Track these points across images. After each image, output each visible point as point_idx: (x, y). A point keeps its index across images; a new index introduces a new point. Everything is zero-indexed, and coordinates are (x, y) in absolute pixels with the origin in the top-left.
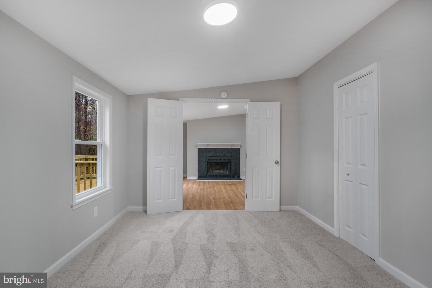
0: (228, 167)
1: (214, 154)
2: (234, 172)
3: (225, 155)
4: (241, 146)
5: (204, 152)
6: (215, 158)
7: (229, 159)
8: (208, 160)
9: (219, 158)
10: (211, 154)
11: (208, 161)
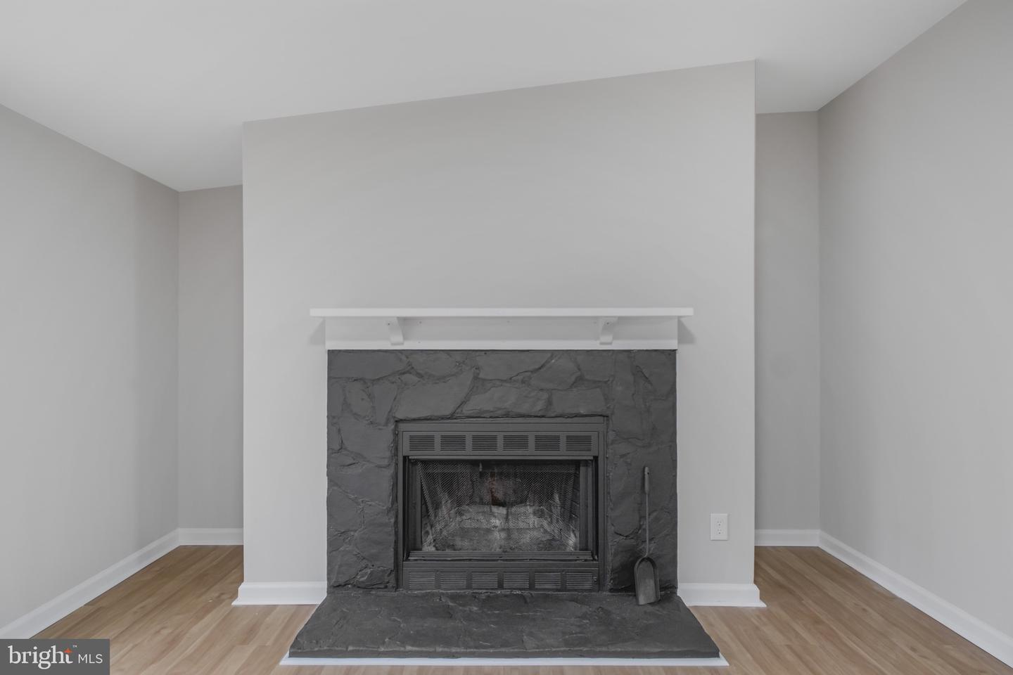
0: (575, 499)
1: (463, 403)
2: (629, 542)
3: (549, 402)
4: (684, 335)
5: (374, 381)
6: (467, 429)
7: (583, 441)
8: (413, 447)
9: (500, 428)
10: (440, 400)
11: (416, 455)
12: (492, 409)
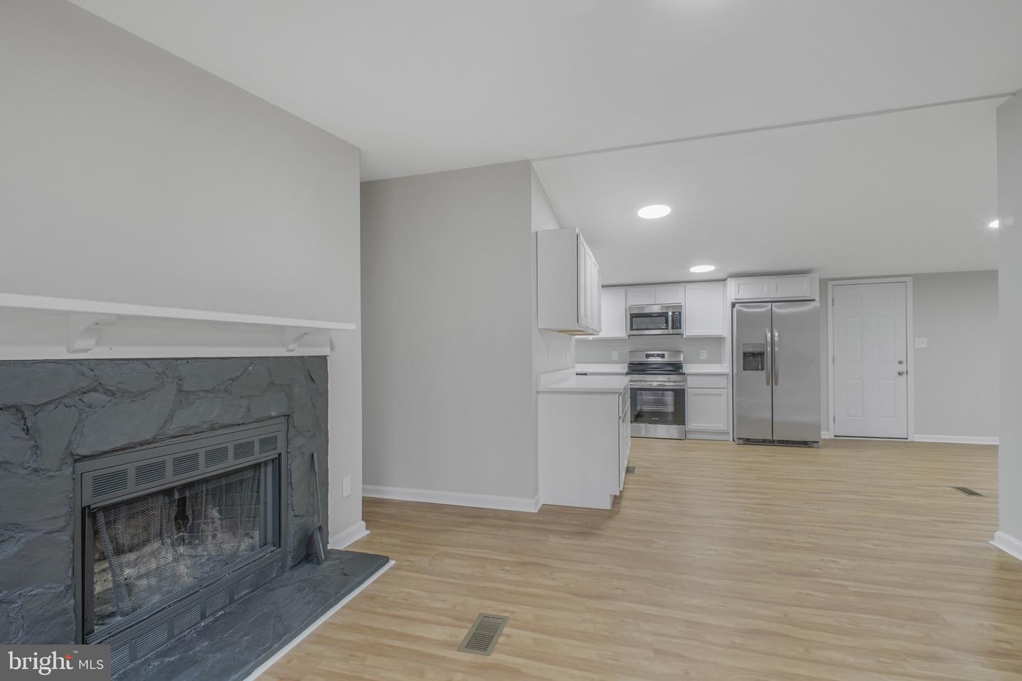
1: (166, 422)
2: (302, 520)
3: (248, 409)
6: (169, 452)
8: (95, 492)
11: (99, 501)
12: (198, 425)
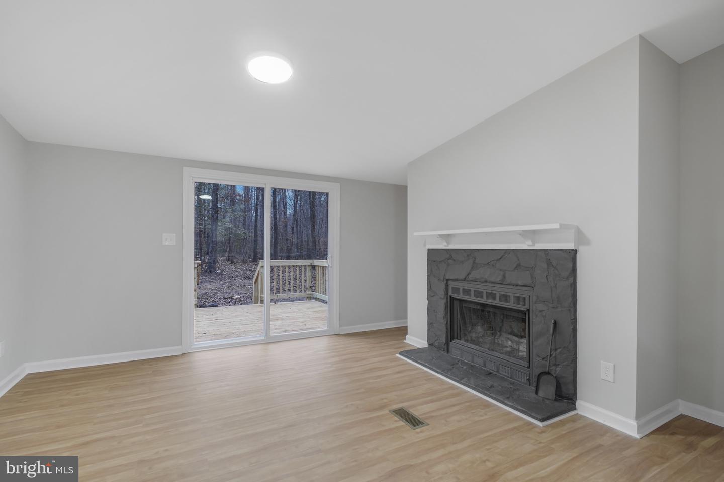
1: (469, 274)
2: (544, 362)
3: (504, 276)
5: (440, 262)
6: (472, 287)
7: (522, 300)
8: (452, 292)
9: (485, 288)
11: (454, 296)
12: (480, 278)
